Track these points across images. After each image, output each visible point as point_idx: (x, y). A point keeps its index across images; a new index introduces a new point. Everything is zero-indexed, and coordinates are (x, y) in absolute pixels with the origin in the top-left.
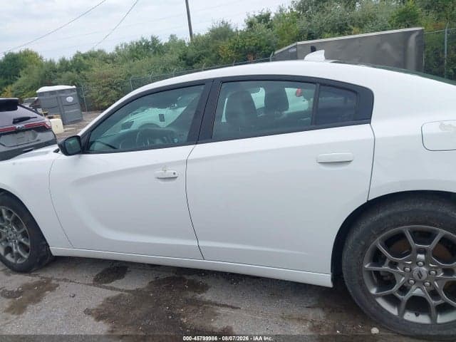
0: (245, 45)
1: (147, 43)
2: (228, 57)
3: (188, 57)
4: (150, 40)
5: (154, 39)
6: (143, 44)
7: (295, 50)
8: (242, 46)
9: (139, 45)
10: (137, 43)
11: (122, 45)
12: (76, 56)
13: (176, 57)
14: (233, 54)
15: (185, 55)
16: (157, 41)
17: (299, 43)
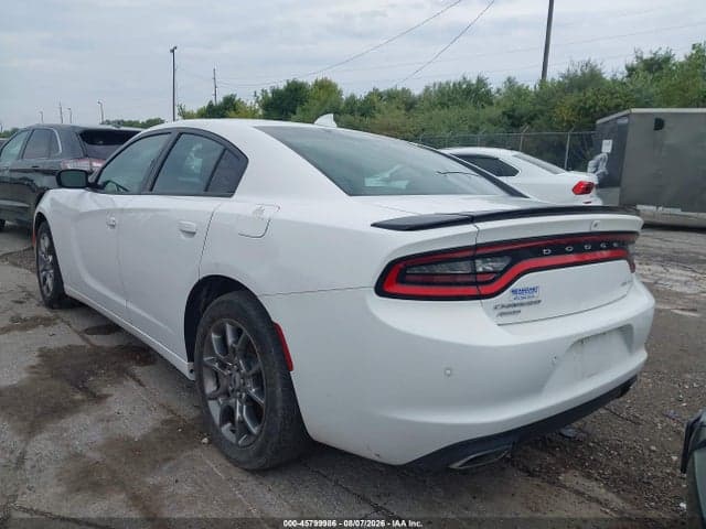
0: (596, 104)
1: (469, 85)
2: (563, 120)
3: (516, 114)
4: (474, 82)
5: (480, 81)
6: (464, 86)
7: (626, 121)
8: (591, 107)
9: (457, 88)
10: (454, 85)
11: (435, 85)
12: (370, 94)
13: (500, 112)
14: (572, 118)
15: (514, 110)
16: (485, 85)
17: (634, 110)
